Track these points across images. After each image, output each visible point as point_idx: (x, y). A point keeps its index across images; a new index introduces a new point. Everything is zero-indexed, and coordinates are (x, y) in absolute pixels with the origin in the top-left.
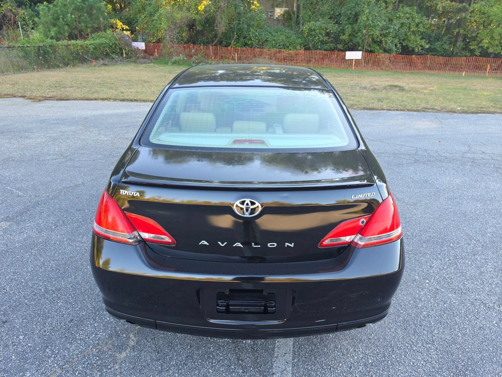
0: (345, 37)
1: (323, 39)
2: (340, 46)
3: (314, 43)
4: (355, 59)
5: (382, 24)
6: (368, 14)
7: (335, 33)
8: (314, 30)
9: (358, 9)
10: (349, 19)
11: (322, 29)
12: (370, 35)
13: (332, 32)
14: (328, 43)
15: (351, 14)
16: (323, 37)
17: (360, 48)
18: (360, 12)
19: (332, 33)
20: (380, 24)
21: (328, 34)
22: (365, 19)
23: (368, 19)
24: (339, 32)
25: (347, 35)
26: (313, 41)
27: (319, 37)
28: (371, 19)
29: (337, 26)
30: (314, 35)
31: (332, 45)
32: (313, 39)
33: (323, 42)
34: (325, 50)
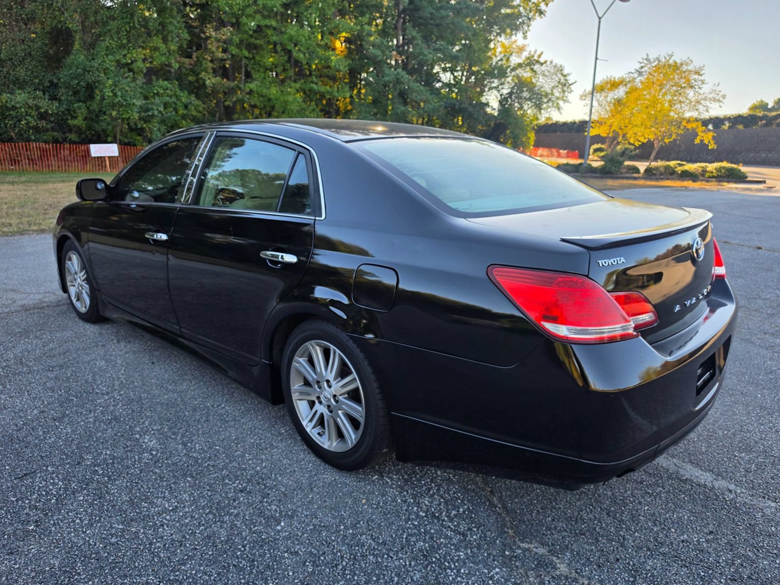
0: (79, 122)
1: (37, 124)
2: (73, 137)
3: (19, 131)
4: (109, 157)
5: (139, 103)
6: (113, 87)
7: (57, 114)
8: (14, 108)
9: (90, 78)
10: (76, 93)
11: (30, 107)
12: (123, 120)
13: (50, 112)
14: (47, 130)
15: (78, 84)
16: (35, 120)
17: (109, 139)
18: (95, 83)
19: (51, 115)
20: (136, 103)
21: (43, 116)
22: (111, 94)
23: (115, 95)
24: (63, 112)
25: (80, 118)
26: (15, 127)
27: (26, 120)
28: (119, 93)
29: (56, 104)
30: (16, 117)
31: (55, 133)
32: (15, 123)
33: (37, 129)
34: (45, 142)
